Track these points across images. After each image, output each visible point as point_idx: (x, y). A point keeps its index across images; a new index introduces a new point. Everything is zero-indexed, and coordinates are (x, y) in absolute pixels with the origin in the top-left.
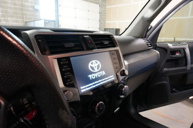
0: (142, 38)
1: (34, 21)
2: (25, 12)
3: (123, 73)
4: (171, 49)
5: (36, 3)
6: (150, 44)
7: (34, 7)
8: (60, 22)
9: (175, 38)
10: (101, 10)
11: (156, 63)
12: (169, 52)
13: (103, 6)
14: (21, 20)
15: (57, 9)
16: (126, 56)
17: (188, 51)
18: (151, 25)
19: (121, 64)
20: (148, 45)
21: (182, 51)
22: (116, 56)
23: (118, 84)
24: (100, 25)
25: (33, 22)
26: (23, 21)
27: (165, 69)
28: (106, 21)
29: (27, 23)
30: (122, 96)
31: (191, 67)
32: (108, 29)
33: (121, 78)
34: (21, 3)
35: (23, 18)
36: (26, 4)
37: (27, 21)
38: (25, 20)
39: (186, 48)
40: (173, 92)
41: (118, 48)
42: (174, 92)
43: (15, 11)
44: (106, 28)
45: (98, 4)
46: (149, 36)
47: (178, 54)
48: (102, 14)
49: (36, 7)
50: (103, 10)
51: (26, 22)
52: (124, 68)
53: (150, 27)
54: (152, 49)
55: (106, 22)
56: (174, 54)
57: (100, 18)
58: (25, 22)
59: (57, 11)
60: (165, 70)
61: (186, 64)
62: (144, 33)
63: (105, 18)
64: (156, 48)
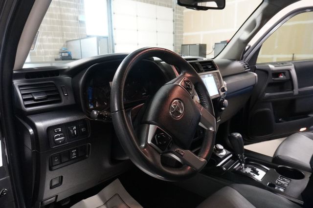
0: (239, 60)
1: (80, 39)
2: (66, 26)
3: (223, 90)
4: (273, 71)
5: (80, 12)
6: (248, 67)
7: (77, 19)
8: (114, 38)
9: (293, 54)
10: (176, 17)
11: (254, 86)
12: (270, 74)
13: (178, 10)
14: (59, 38)
15: (110, 19)
16: (225, 77)
17: (294, 73)
18: (249, 44)
19: (221, 84)
20: (245, 67)
21: (287, 72)
22: (217, 77)
23: (220, 97)
24: (175, 39)
25: (79, 41)
26: (63, 39)
27: (267, 94)
28: (183, 32)
29: (69, 42)
30: (223, 109)
31: (299, 92)
32: (187, 45)
33: (222, 93)
34: (59, 13)
35: (63, 36)
36: (66, 14)
37: (68, 39)
38: (65, 38)
39: (290, 69)
40: (278, 121)
41: (218, 71)
42: (280, 122)
43: (52, 25)
44: (184, 44)
45: (171, 7)
46: (246, 57)
47: (282, 77)
48: (178, 22)
49: (81, 19)
50: (179, 16)
51: (67, 42)
52: (223, 86)
53: (247, 47)
54: (249, 71)
55: (185, 34)
56: (278, 77)
57: (175, 28)
58: (65, 42)
59: (110, 22)
60: (267, 96)
61: (293, 89)
62: (240, 55)
63: (182, 29)
64: (255, 70)
